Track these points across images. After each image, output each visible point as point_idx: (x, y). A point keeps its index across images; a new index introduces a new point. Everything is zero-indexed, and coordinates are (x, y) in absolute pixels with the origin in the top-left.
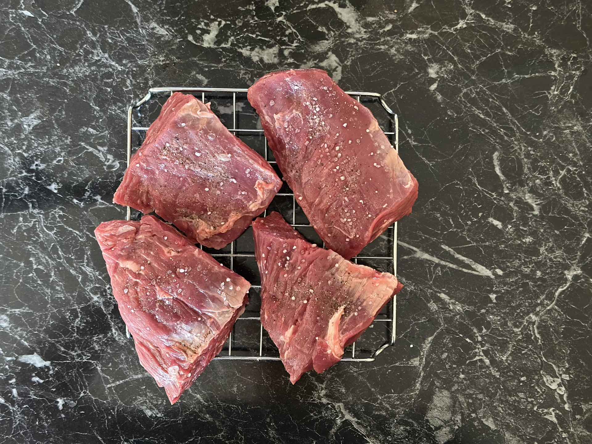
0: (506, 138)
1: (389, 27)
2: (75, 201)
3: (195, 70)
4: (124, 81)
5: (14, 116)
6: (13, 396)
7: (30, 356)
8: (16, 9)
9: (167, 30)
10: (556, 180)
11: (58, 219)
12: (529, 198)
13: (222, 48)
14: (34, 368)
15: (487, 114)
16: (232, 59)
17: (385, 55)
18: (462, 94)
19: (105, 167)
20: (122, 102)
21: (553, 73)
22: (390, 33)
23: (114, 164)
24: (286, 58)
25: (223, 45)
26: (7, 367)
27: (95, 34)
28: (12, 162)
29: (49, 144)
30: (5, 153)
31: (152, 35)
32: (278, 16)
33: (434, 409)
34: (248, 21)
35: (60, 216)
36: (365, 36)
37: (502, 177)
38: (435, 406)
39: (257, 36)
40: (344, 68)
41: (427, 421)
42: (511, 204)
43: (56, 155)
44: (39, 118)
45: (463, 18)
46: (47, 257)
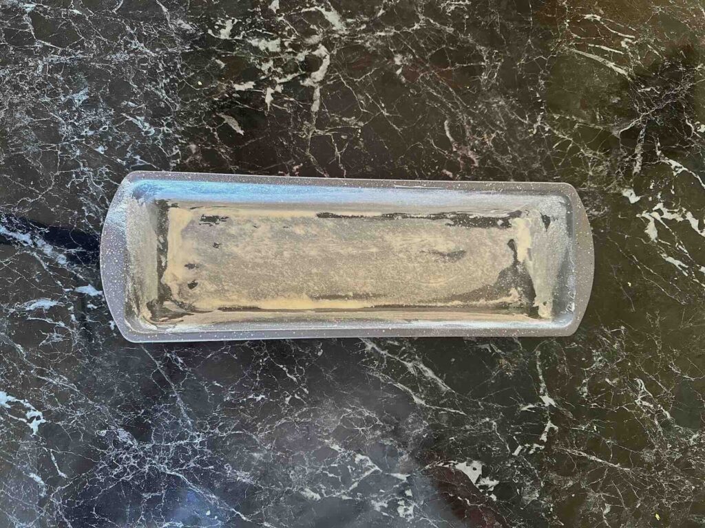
0: (453, 110)
1: (364, 27)
2: (119, 160)
3: (214, 56)
4: (156, 66)
5: (66, 93)
6: (72, 321)
7: (86, 287)
8: (67, 8)
9: (191, 25)
10: (489, 141)
11: (105, 176)
12: (470, 154)
13: (236, 40)
14: (89, 297)
15: (438, 92)
16: (244, 48)
17: (362, 47)
18: (419, 78)
19: (143, 133)
20: (156, 81)
21: (483, 64)
22: (364, 31)
23: (150, 130)
24: (286, 48)
25: (236, 38)
26: (66, 297)
27: (133, 29)
28: (65, 130)
29: (96, 115)
30: (59, 122)
31: (179, 29)
32: (279, 16)
34: (256, 20)
35: (106, 173)
36: (346, 33)
37: (451, 139)
39: (263, 31)
40: (332, 56)
42: (459, 159)
43: (101, 124)
44: (88, 94)
45: (418, 22)
46: (96, 206)
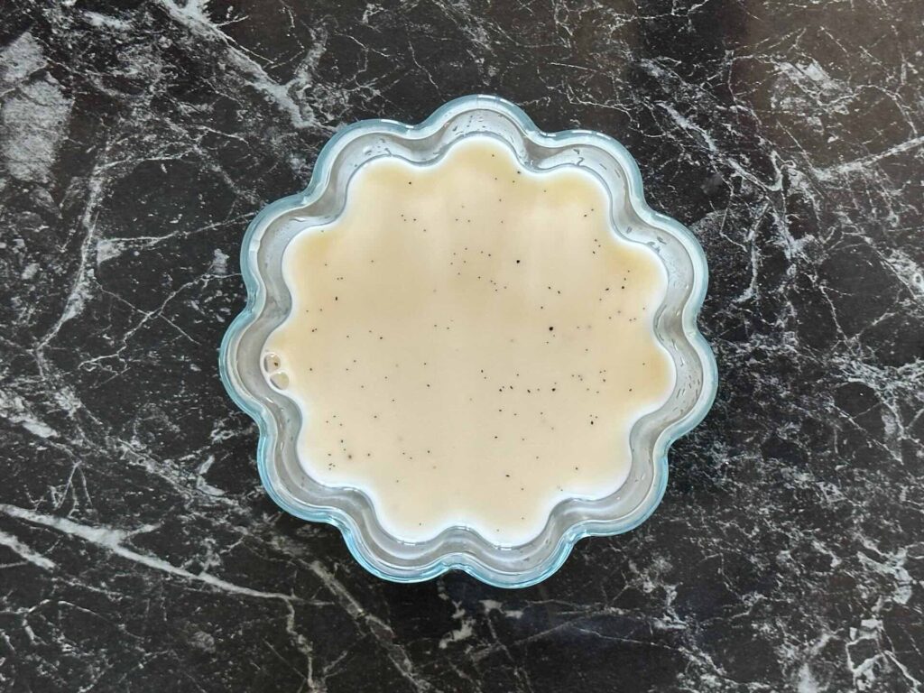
33: (50, 128)
38: (47, 137)
41: (66, 94)
